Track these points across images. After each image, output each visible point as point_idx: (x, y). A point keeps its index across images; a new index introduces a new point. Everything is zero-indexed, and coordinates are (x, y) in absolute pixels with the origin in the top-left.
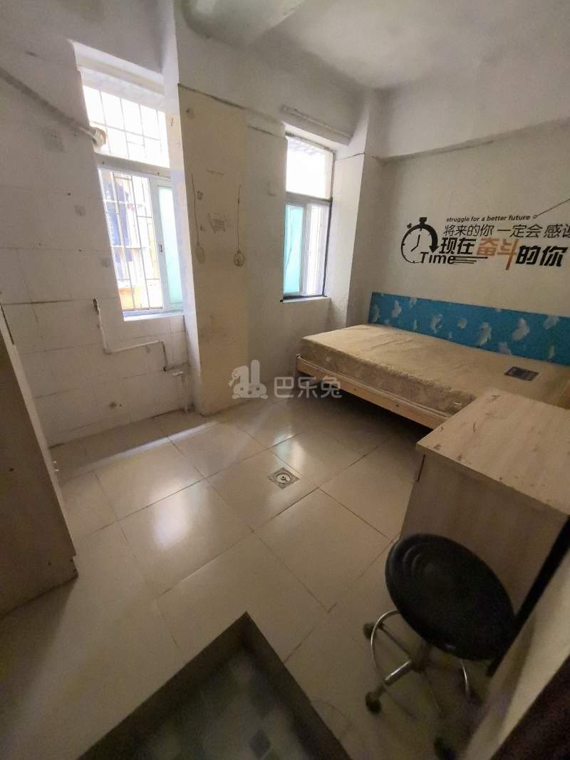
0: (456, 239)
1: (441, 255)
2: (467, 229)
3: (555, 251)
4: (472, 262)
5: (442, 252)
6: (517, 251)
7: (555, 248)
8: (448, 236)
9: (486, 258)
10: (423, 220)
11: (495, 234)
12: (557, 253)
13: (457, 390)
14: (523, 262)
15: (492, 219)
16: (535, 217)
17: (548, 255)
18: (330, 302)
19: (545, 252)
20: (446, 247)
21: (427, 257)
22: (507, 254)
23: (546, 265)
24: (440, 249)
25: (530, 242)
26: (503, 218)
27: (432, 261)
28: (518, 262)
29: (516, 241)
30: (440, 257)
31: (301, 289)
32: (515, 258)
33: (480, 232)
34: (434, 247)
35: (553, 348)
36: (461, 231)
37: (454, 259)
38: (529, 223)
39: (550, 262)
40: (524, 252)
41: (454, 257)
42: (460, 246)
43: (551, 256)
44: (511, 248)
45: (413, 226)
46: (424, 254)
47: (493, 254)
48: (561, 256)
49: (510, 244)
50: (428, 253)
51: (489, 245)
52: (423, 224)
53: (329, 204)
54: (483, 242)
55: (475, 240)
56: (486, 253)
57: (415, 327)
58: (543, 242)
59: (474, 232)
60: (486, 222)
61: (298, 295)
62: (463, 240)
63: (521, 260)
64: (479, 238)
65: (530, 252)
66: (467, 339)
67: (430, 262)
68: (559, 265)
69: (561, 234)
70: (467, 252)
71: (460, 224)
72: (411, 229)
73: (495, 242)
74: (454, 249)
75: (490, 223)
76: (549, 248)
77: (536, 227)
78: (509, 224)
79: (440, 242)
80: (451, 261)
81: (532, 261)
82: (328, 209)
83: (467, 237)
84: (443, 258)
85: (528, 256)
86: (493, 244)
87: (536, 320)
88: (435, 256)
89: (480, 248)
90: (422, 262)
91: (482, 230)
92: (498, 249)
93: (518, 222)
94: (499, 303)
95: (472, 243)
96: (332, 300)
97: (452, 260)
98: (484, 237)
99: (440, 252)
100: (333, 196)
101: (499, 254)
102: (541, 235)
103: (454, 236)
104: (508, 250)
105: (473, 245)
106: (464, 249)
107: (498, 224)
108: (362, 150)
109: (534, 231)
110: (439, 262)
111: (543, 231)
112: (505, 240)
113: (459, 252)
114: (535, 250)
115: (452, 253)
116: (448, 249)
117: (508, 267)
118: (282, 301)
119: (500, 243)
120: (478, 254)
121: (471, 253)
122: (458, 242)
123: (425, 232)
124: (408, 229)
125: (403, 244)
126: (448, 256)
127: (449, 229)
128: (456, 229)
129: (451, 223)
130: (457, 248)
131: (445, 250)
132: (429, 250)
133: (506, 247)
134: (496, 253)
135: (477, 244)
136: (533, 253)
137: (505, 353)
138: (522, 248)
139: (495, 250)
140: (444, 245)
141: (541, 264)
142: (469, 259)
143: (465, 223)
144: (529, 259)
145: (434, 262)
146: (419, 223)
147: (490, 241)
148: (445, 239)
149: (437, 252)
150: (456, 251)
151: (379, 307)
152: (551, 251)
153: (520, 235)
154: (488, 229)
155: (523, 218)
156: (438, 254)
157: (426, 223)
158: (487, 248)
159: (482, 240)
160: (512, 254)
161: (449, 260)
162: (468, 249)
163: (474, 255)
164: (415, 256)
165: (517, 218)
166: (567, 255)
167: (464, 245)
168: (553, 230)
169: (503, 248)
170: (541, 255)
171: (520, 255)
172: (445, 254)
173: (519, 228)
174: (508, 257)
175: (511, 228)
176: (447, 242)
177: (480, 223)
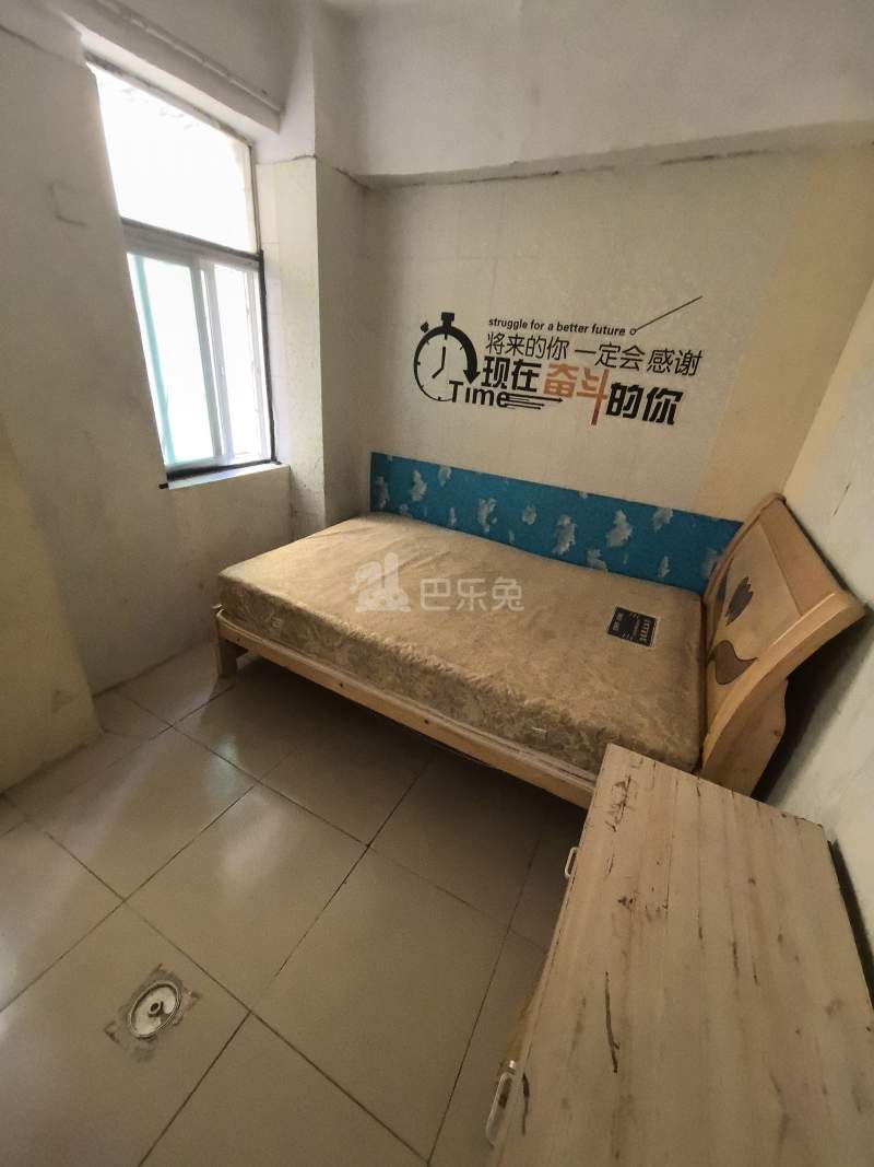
0: (508, 361)
1: (486, 389)
2: (524, 342)
3: (663, 400)
4: (538, 407)
5: (486, 383)
6: (608, 391)
7: (665, 391)
8: (494, 354)
9: (560, 400)
10: (448, 317)
11: (572, 359)
12: (668, 401)
13: (535, 700)
14: (617, 413)
15: (566, 328)
16: (633, 331)
17: (655, 401)
18: (289, 476)
19: (650, 397)
20: (492, 375)
21: (462, 391)
22: (593, 396)
23: (652, 420)
24: (481, 378)
25: (626, 378)
26: (583, 329)
27: (471, 399)
28: (609, 412)
29: (606, 372)
30: (484, 394)
31: (218, 451)
32: (605, 403)
33: (547, 351)
34: (471, 374)
35: (666, 558)
36: (515, 346)
37: (507, 399)
38: (625, 342)
39: (658, 417)
40: (618, 393)
41: (507, 395)
42: (515, 374)
43: (659, 404)
44: (598, 385)
45: (431, 328)
46: (456, 384)
47: (570, 395)
48: (674, 407)
49: (596, 379)
50: (462, 384)
51: (562, 377)
52: (448, 326)
53: (257, 263)
54: (552, 371)
55: (539, 366)
56: (558, 393)
57: (454, 520)
58: (648, 380)
59: (537, 352)
60: (555, 333)
61: (213, 463)
62: (520, 363)
63: (614, 410)
64: (545, 362)
65: (628, 395)
66: (536, 542)
67: (467, 400)
68: (671, 422)
69: (672, 368)
70: (527, 388)
71: (512, 333)
72: (429, 334)
73: (572, 373)
74: (505, 380)
75: (563, 335)
76: (655, 389)
77: (634, 351)
78: (593, 341)
79: (481, 365)
80: (502, 403)
81: (630, 412)
82: (256, 275)
83: (527, 360)
84: (488, 396)
85: (625, 403)
86: (570, 377)
87: (640, 513)
88: (476, 391)
89: (548, 382)
90: (454, 400)
91: (549, 347)
92: (579, 388)
93: (607, 339)
94: (586, 484)
95: (535, 370)
96: (294, 470)
97: (504, 400)
98: (552, 360)
99: (483, 384)
100: (263, 248)
101: (579, 394)
102: (644, 366)
103: (503, 355)
104: (594, 389)
105: (537, 375)
106: (522, 381)
107: (575, 339)
108: (310, 149)
109: (632, 357)
110: (483, 402)
111: (647, 358)
112: (587, 372)
113: (514, 387)
114: (635, 393)
115: (504, 387)
116: (495, 378)
117: (594, 422)
118: (165, 486)
119: (580, 376)
120: (545, 392)
121: (535, 390)
122: (512, 368)
123: (453, 344)
124: (422, 334)
125: (417, 363)
126: (497, 391)
127: (496, 340)
128: (506, 341)
129: (497, 330)
130: (511, 378)
131: (492, 381)
132: (463, 378)
133: (591, 383)
134: (575, 392)
135: (544, 372)
136: (632, 397)
138: (616, 387)
139: (572, 387)
140: (488, 370)
141: (645, 418)
142: (531, 400)
143: (521, 332)
144: (627, 408)
145: (474, 401)
146: (440, 323)
147: (564, 369)
148: (489, 359)
149: (477, 383)
150: (509, 383)
151: (385, 480)
152: (659, 397)
153: (611, 362)
154: (560, 347)
155: (614, 332)
156: (479, 387)
157: (454, 324)
158: (560, 383)
159: (551, 366)
160: (600, 397)
161: (499, 399)
162: (529, 381)
163: (540, 393)
164: (441, 387)
165: (605, 330)
166: (682, 408)
167: (522, 373)
168: (661, 359)
169: (585, 385)
170: (644, 401)
171: (613, 399)
172: (491, 389)
173: (608, 349)
174: (594, 401)
175: (596, 348)
176: (493, 364)
177: (545, 333)
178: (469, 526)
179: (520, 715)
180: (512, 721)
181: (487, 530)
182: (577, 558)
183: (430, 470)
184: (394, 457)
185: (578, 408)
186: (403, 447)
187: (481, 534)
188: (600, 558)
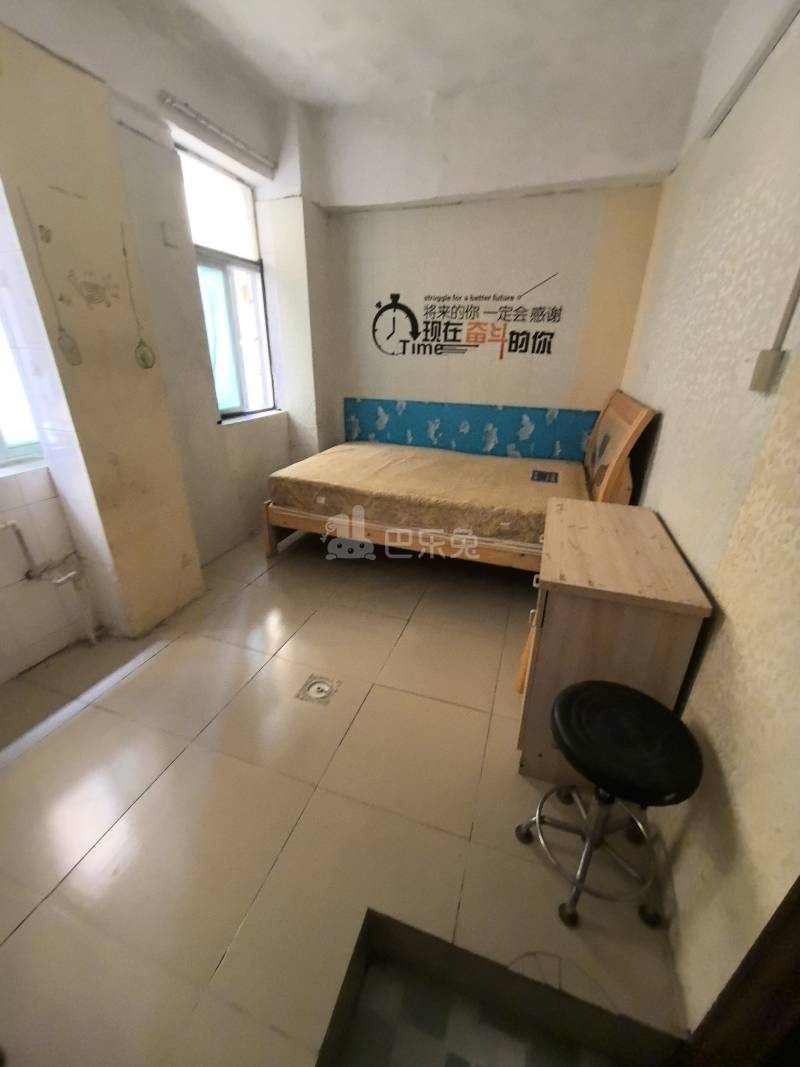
0: (440, 323)
1: (426, 343)
2: (450, 309)
3: (543, 337)
4: (464, 352)
5: (426, 340)
6: (508, 336)
7: (543, 334)
8: (429, 319)
9: (477, 346)
10: (395, 297)
11: (482, 318)
12: (545, 340)
13: (500, 507)
14: (515, 350)
15: (476, 298)
16: (520, 297)
17: (538, 341)
18: (288, 418)
19: (535, 337)
20: (429, 334)
21: (409, 346)
22: (498, 341)
23: (537, 352)
24: (422, 336)
25: (519, 327)
26: (487, 298)
27: (416, 351)
28: (510, 350)
29: (505, 325)
30: (425, 347)
31: (242, 397)
32: (507, 345)
33: (465, 314)
34: (415, 334)
35: (558, 443)
36: (444, 313)
37: (441, 348)
38: (515, 304)
39: (541, 349)
40: (515, 337)
41: (442, 346)
42: (445, 331)
43: (541, 342)
44: (501, 333)
45: (383, 305)
46: (405, 342)
47: (483, 342)
48: (550, 343)
49: (499, 329)
50: (408, 341)
51: (476, 330)
52: (395, 303)
53: (259, 268)
54: (470, 327)
55: (461, 324)
56: (475, 341)
57: (410, 440)
58: (533, 327)
59: (459, 316)
60: (470, 302)
62: (448, 324)
63: (513, 347)
64: (465, 322)
65: (521, 338)
66: (472, 446)
67: (413, 352)
68: (549, 352)
69: (546, 318)
70: (454, 340)
71: (441, 304)
72: (382, 309)
73: (484, 328)
74: (439, 336)
75: (475, 303)
76: (537, 333)
77: (521, 310)
78: (495, 305)
79: (421, 327)
80: (438, 352)
81: (523, 348)
82: (258, 275)
83: (452, 321)
84: (428, 348)
85: (519, 344)
86: (481, 329)
87: (538, 414)
88: (419, 346)
89: (468, 334)
90: (404, 353)
91: (467, 312)
92: (489, 337)
93: (504, 303)
94: (500, 400)
95: (459, 328)
96: (291, 414)
97: (439, 350)
98: (469, 320)
99: (424, 340)
100: (262, 257)
101: (490, 341)
102: (528, 318)
103: (435, 320)
104: (498, 336)
105: (460, 331)
106: (450, 335)
107: (483, 305)
108: (297, 190)
109: (520, 313)
110: (424, 353)
111: (529, 313)
112: (493, 325)
113: (446, 340)
114: (525, 336)
115: (438, 340)
116: (432, 335)
117: (501, 357)
118: (220, 423)
119: (489, 328)
120: (468, 340)
121: (459, 341)
122: (443, 327)
123: (400, 315)
124: (377, 310)
125: (374, 330)
126: (434, 344)
127: (430, 310)
128: (437, 310)
129: (430, 303)
130: (443, 334)
131: (430, 337)
132: (409, 337)
133: (497, 333)
134: (487, 339)
135: (465, 328)
136: (523, 340)
137: (514, 456)
138: (512, 333)
139: (484, 338)
140: (426, 331)
141: (533, 352)
142: (458, 348)
143: (447, 303)
144: (521, 346)
145: (419, 352)
146: (390, 301)
147: (477, 325)
148: (427, 323)
149: (420, 340)
150: (442, 338)
151: (357, 417)
152: (540, 337)
153: (508, 318)
154: (472, 311)
155: (507, 299)
156: (421, 342)
157: (400, 301)
158: (477, 334)
159: (470, 324)
160: (503, 341)
161: (436, 349)
162: (455, 336)
163: (462, 343)
164: (394, 345)
165: (501, 298)
166: (555, 342)
167: (451, 330)
168: (538, 313)
169: (492, 334)
170: (531, 341)
171: (511, 342)
172: (430, 342)
173: (505, 309)
174: (499, 344)
175: (497, 310)
176: (430, 326)
177: (462, 302)
178: (422, 442)
179: (492, 517)
180: (487, 523)
181: (435, 442)
182: (500, 452)
183: (389, 406)
184: (362, 399)
185: (490, 349)
186: (369, 390)
187: (434, 447)
188: (516, 449)
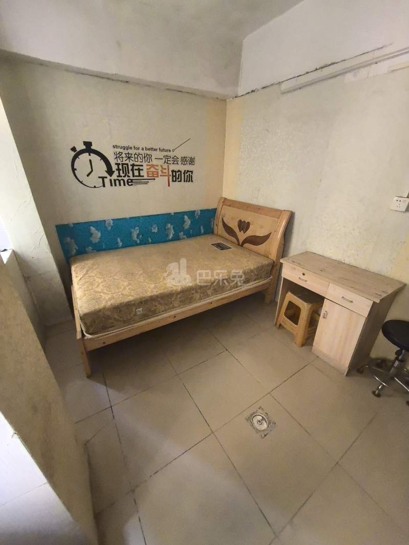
0: (127, 164)
1: (120, 178)
2: (133, 156)
3: (188, 173)
4: (146, 183)
5: (119, 176)
6: (171, 173)
7: (188, 171)
8: (119, 162)
9: (154, 179)
12: (189, 174)
14: (176, 181)
15: (149, 149)
16: (173, 150)
17: (186, 175)
19: (184, 173)
20: (121, 172)
21: (107, 181)
23: (186, 181)
24: (116, 173)
26: (155, 150)
27: (113, 184)
28: (173, 181)
29: (168, 166)
30: (119, 181)
32: (171, 178)
33: (144, 159)
34: (110, 171)
35: (202, 227)
36: (129, 158)
37: (132, 182)
38: (171, 154)
39: (188, 180)
40: (174, 173)
41: (132, 180)
42: (132, 170)
43: (187, 176)
44: (166, 171)
45: (78, 149)
46: (103, 178)
47: (157, 177)
48: (192, 176)
49: (165, 169)
50: (106, 177)
51: (152, 169)
52: (88, 148)
54: (149, 167)
55: (142, 166)
56: (153, 176)
57: (121, 244)
58: (183, 168)
59: (139, 160)
60: (145, 152)
62: (133, 165)
63: (174, 180)
64: (144, 164)
65: (177, 174)
67: (111, 185)
68: (192, 181)
69: (188, 163)
70: (139, 176)
71: (126, 151)
72: (78, 153)
73: (156, 167)
74: (129, 173)
75: (148, 152)
76: (185, 171)
77: (175, 158)
78: (161, 155)
79: (114, 167)
80: (130, 184)
81: (179, 180)
83: (136, 163)
84: (122, 182)
85: (177, 177)
86: (155, 169)
87: (191, 214)
88: (115, 180)
89: (148, 172)
90: (104, 186)
91: (144, 157)
92: (160, 173)
93: (165, 153)
95: (141, 168)
97: (130, 182)
98: (147, 163)
99: (118, 176)
101: (161, 176)
102: (180, 163)
103: (124, 162)
104: (165, 173)
105: (142, 170)
106: (136, 173)
107: (155, 154)
109: (175, 160)
110: (120, 185)
111: (180, 160)
112: (161, 166)
113: (133, 176)
114: (179, 173)
115: (129, 176)
116: (123, 173)
117: (169, 185)
119: (160, 168)
120: (148, 177)
121: (143, 176)
122: (130, 168)
124: (73, 154)
125: (74, 170)
126: (126, 179)
127: (118, 156)
128: (124, 155)
129: (119, 150)
130: (131, 172)
132: (106, 175)
133: (164, 171)
134: (159, 175)
135: (145, 168)
136: (179, 175)
137: (184, 239)
138: (173, 171)
139: (158, 172)
140: (118, 170)
141: (184, 181)
142: (143, 181)
143: (130, 151)
144: (178, 178)
145: (115, 185)
146: (84, 147)
147: (153, 166)
148: (118, 164)
149: (115, 176)
150: (131, 174)
151: (71, 238)
152: (187, 173)
153: (169, 162)
154: (148, 157)
155: (166, 151)
156: (116, 178)
157: (92, 147)
158: (153, 172)
159: (147, 165)
160: (169, 176)
161: (128, 182)
162: (139, 173)
163: (146, 177)
165: (163, 150)
166: (194, 176)
167: (136, 170)
168: (184, 160)
169: (162, 172)
170: (183, 175)
171: (173, 176)
172: (123, 178)
173: (167, 157)
174: (167, 177)
175: (163, 157)
176: (121, 167)
177: (140, 151)
178: (129, 244)
181: (138, 242)
182: (176, 238)
183: (99, 224)
184: (74, 224)
185: (162, 181)
186: (78, 216)
187: (137, 245)
188: (184, 235)
